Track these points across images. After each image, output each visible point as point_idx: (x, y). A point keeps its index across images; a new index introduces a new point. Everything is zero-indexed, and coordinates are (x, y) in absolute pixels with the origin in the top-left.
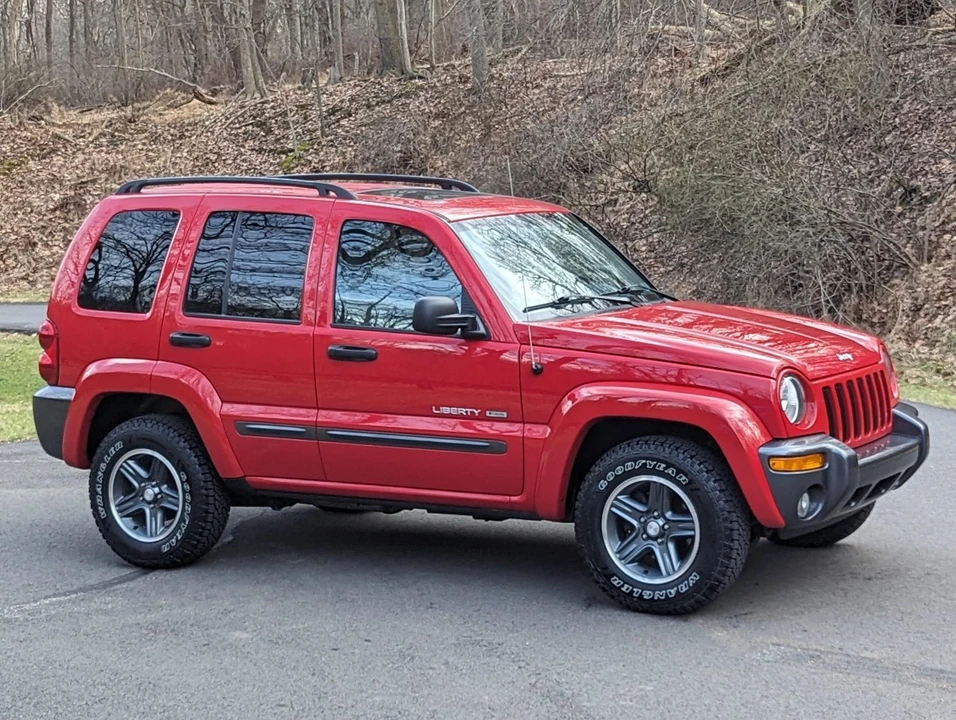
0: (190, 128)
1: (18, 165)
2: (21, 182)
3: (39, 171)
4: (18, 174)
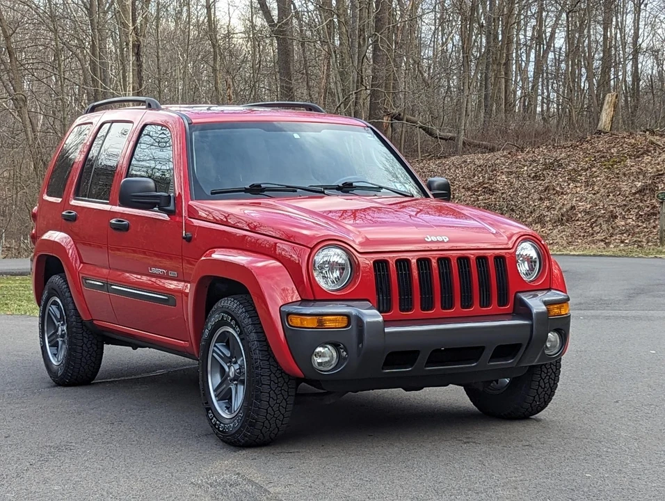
1: (619, 162)
2: (618, 174)
3: (632, 166)
4: (617, 168)
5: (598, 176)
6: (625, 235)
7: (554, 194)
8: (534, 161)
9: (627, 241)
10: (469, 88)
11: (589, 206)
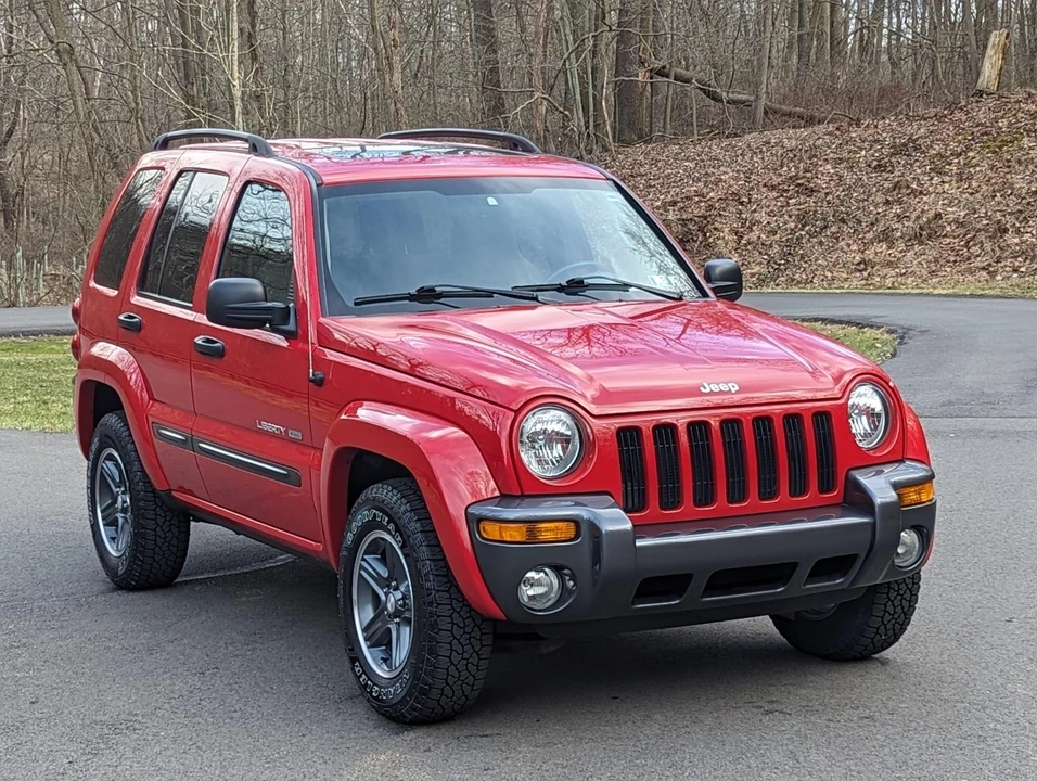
2: (1008, 161)
3: (1030, 148)
4: (1008, 151)
5: (977, 165)
6: (1019, 259)
7: (909, 195)
8: (877, 141)
9: (1022, 269)
10: (774, 24)
11: (963, 214)
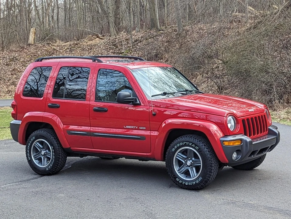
0: (94, 46)
7: (18, 72)
